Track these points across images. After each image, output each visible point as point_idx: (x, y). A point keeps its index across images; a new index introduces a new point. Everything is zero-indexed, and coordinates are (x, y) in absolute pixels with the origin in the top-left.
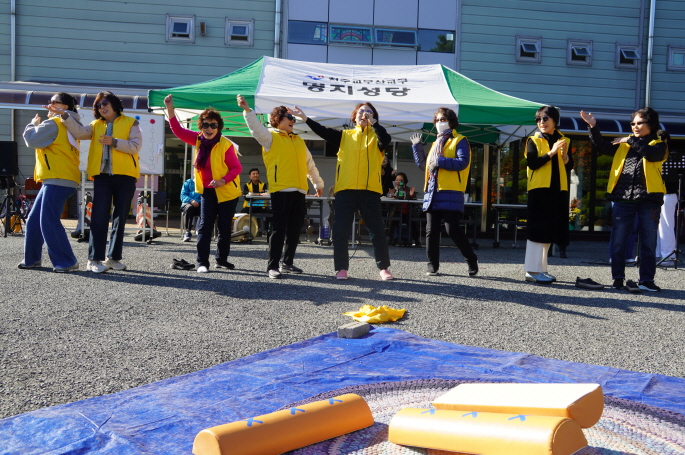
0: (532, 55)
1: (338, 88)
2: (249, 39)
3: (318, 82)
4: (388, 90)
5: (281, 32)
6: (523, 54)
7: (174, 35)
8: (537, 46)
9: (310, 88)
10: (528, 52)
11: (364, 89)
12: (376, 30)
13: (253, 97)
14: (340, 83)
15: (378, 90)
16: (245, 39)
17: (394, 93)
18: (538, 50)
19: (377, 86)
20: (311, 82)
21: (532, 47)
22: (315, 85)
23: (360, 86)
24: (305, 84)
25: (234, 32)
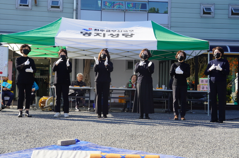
0: (209, 13)
1: (98, 34)
2: (61, 8)
3: (88, 32)
4: (123, 35)
5: (77, 4)
6: (204, 13)
7: (21, 5)
8: (212, 9)
9: (84, 35)
10: (207, 12)
11: (111, 34)
12: (126, 2)
13: (54, 38)
14: (99, 32)
15: (118, 35)
16: (59, 7)
17: (126, 36)
18: (212, 10)
19: (118, 33)
20: (84, 32)
21: (209, 9)
22: (86, 33)
23: (109, 33)
24: (81, 33)
25: (52, 4)
